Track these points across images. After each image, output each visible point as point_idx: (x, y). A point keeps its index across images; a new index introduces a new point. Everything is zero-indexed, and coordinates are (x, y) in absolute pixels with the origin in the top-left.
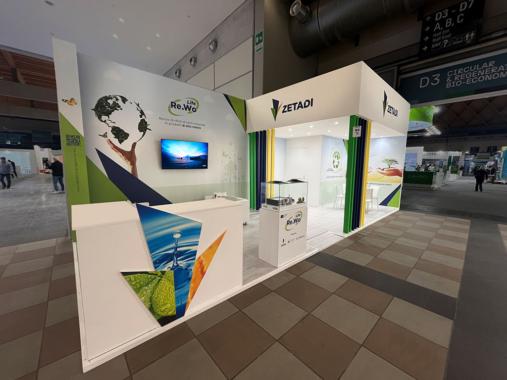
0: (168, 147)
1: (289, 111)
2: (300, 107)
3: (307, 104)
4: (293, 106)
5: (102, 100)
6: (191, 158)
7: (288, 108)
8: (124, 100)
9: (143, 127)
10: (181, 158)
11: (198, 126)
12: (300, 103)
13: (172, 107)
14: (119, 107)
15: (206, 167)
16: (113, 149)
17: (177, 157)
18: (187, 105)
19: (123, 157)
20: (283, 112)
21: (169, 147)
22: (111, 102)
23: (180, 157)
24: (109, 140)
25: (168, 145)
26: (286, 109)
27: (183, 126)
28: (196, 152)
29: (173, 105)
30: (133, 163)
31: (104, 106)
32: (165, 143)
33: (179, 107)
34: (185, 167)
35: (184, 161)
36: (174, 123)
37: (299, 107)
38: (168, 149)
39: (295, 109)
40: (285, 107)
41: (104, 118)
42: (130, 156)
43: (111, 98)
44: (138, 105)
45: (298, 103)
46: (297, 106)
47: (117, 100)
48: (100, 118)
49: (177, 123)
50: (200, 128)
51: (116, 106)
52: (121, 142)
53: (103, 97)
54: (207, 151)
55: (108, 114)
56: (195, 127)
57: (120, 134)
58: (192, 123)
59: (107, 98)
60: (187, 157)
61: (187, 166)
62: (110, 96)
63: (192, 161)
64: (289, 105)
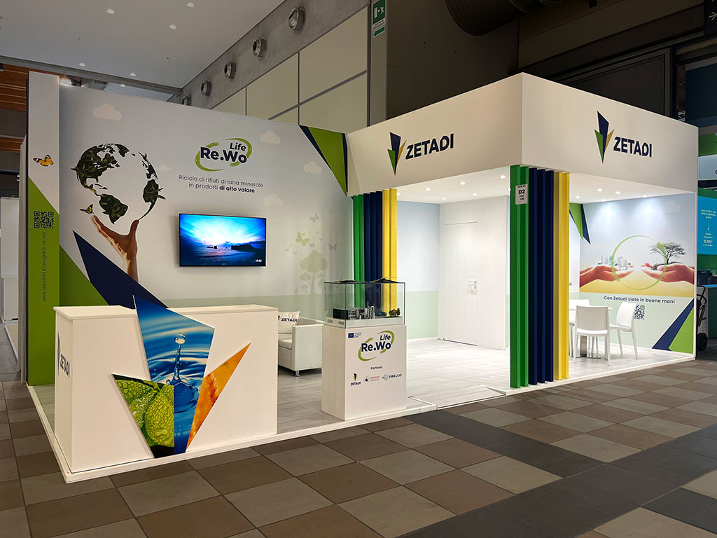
0: (191, 227)
1: (416, 155)
2: (434, 149)
3: (444, 144)
4: (423, 147)
5: (90, 154)
6: (234, 247)
7: (415, 151)
8: (123, 150)
9: (151, 193)
10: (215, 247)
11: (249, 187)
12: (434, 141)
13: (202, 157)
14: (115, 162)
15: (263, 264)
16: (100, 231)
17: (208, 244)
18: (230, 152)
19: (116, 246)
20: (408, 157)
21: (193, 227)
22: (101, 155)
23: (214, 245)
24: (95, 217)
25: (193, 224)
26: (412, 153)
27: (222, 188)
28: (243, 235)
29: (205, 152)
30: (131, 256)
31: (92, 162)
32: (187, 220)
33: (214, 155)
34: (221, 262)
35: (220, 252)
36: (205, 183)
37: (432, 149)
38: (191, 231)
39: (426, 153)
40: (410, 147)
41: (90, 181)
42: (127, 244)
43: (103, 150)
44: (145, 158)
45: (431, 142)
46: (429, 146)
47: (112, 151)
48: (83, 182)
49: (211, 184)
50: (253, 191)
51: (110, 161)
52: (113, 220)
53: (91, 149)
54: (264, 235)
55: (96, 174)
56: (243, 190)
57: (114, 207)
58: (237, 183)
59: (96, 150)
60: (226, 245)
61: (225, 262)
62: (101, 146)
63: (234, 252)
64: (416, 145)
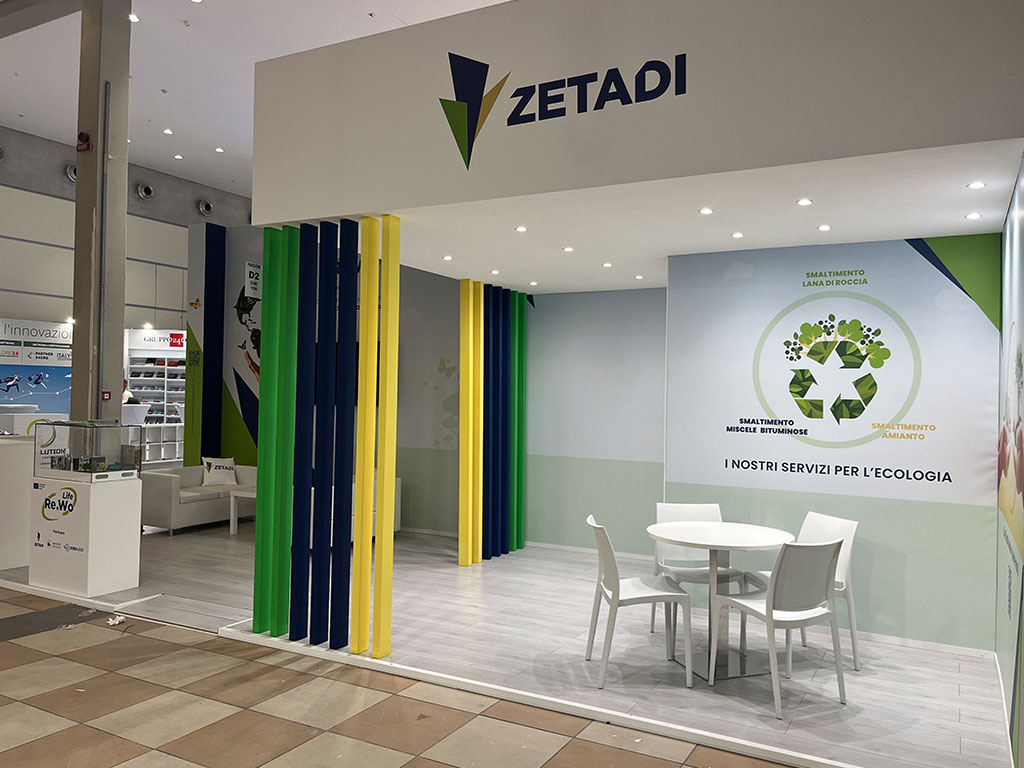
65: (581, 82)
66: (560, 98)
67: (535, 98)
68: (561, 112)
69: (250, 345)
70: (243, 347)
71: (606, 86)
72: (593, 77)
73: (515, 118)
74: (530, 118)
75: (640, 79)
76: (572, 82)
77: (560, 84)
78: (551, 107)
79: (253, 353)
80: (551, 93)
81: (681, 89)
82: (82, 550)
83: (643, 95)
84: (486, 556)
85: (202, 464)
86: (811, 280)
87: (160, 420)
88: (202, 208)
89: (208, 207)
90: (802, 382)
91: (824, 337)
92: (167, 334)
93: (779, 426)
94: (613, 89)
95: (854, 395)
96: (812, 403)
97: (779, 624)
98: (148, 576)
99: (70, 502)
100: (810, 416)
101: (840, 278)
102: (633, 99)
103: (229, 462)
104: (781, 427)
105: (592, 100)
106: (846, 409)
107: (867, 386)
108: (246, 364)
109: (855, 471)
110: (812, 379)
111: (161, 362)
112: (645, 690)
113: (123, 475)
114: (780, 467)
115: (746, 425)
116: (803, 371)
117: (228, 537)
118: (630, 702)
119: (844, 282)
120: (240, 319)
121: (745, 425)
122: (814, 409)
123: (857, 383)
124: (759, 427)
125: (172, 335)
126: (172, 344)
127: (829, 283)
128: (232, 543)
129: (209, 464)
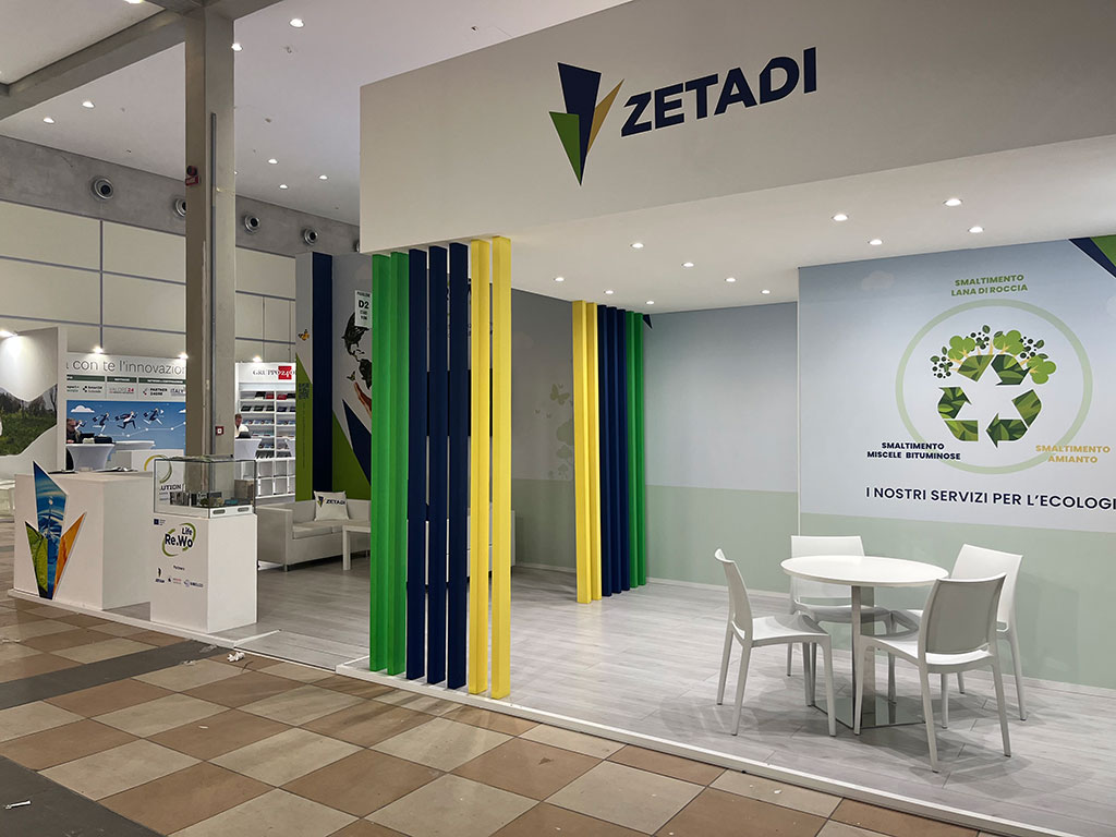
65: (700, 86)
66: (678, 104)
67: (651, 104)
68: (679, 119)
69: (359, 376)
70: (352, 378)
71: (728, 87)
72: (713, 79)
73: (630, 128)
74: (646, 127)
75: (765, 78)
76: (690, 86)
77: (677, 89)
78: (668, 114)
79: (363, 384)
80: (668, 99)
81: (810, 86)
82: (201, 586)
83: (768, 95)
84: (605, 593)
85: (314, 498)
86: (962, 288)
87: (271, 454)
88: (307, 238)
89: (313, 236)
90: (952, 401)
91: (978, 351)
92: (275, 366)
93: (926, 450)
94: (735, 91)
95: (1014, 414)
96: (964, 424)
97: (933, 668)
98: (266, 611)
99: (190, 537)
100: (962, 438)
101: (995, 285)
102: (758, 101)
103: (340, 496)
104: (929, 451)
105: (712, 104)
106: (1005, 430)
107: (1029, 404)
108: (356, 395)
109: (1017, 499)
110: (964, 398)
111: (270, 395)
112: (784, 738)
113: (239, 510)
114: (929, 495)
115: (890, 450)
116: (953, 389)
117: (341, 572)
118: (767, 750)
119: (1000, 289)
120: (349, 349)
121: (888, 450)
122: (968, 431)
123: (1017, 401)
124: (904, 452)
125: (280, 368)
126: (281, 377)
127: (982, 291)
128: (345, 579)
129: (321, 498)
